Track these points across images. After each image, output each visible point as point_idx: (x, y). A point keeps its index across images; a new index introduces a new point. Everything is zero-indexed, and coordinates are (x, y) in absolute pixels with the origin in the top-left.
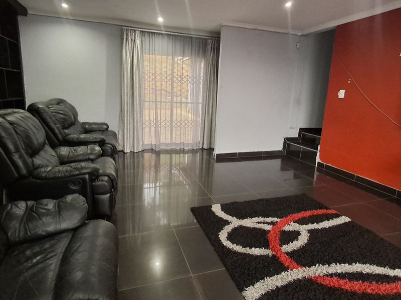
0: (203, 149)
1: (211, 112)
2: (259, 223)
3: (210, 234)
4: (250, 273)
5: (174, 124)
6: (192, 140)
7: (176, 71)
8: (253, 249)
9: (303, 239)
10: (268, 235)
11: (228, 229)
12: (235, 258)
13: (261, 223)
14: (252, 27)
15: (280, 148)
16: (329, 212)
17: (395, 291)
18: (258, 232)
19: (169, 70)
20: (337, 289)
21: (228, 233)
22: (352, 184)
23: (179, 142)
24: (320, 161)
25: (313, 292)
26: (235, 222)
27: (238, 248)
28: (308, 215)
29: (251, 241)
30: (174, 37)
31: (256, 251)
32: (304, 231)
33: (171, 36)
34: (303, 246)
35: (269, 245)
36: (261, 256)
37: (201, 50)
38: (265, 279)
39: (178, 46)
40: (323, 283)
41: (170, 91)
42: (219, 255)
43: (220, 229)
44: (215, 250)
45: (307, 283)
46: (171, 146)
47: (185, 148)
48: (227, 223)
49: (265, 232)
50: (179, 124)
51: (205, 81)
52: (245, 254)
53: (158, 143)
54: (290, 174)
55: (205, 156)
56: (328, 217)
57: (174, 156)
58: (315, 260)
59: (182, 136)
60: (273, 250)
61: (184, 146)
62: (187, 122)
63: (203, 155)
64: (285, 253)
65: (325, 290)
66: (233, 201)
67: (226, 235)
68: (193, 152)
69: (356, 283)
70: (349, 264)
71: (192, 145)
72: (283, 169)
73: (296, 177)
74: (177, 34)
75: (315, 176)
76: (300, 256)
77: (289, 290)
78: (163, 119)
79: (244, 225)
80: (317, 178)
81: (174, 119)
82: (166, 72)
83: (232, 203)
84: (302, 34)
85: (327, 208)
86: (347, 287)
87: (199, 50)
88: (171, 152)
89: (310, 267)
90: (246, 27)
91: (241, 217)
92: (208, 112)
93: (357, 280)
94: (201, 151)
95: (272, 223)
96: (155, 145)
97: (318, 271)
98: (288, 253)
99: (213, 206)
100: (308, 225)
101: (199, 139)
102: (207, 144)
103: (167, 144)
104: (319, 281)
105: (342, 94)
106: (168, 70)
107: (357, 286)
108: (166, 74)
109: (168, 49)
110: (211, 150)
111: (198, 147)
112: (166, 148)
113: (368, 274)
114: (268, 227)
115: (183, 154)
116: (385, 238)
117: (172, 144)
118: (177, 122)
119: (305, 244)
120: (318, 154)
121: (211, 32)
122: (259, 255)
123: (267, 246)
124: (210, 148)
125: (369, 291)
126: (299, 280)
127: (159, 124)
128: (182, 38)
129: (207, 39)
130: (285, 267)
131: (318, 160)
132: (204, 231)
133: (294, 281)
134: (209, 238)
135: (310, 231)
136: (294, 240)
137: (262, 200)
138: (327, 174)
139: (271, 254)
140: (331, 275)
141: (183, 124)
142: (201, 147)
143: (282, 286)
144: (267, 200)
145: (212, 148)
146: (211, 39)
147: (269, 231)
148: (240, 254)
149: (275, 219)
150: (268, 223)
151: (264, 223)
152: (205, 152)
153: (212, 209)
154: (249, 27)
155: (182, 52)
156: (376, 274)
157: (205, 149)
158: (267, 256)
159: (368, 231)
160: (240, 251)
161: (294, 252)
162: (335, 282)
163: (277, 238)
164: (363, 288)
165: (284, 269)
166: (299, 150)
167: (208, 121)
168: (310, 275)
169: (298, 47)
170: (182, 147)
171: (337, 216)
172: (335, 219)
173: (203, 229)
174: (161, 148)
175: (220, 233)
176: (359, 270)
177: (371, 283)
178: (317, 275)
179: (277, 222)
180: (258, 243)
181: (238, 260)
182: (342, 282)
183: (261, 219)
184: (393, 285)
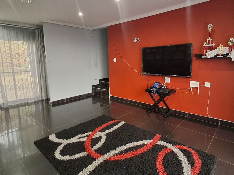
0: (42, 100)
1: (44, 76)
2: (79, 138)
3: (48, 155)
4: (74, 170)
5: (17, 87)
6: (33, 96)
7: (13, 50)
8: (76, 155)
9: (103, 140)
10: (85, 144)
11: (60, 148)
12: (65, 165)
13: (80, 138)
14: (63, 24)
15: (91, 92)
16: (115, 121)
17: (143, 151)
18: (79, 144)
19: (8, 50)
20: (119, 160)
21: (60, 150)
22: (126, 104)
23: (23, 99)
24: (111, 95)
25: (108, 167)
26: (65, 142)
27: (67, 158)
28: (106, 126)
29: (75, 151)
30: (7, 28)
31: (78, 156)
32: (103, 135)
33: (5, 27)
34: (103, 144)
35: (85, 150)
36: (81, 157)
37: (31, 36)
38: (83, 170)
39: (13, 33)
40: (113, 160)
41: (10, 62)
42: (54, 167)
43: (55, 149)
44: (52, 164)
45: (105, 163)
46: (17, 102)
47: (29, 102)
48: (59, 144)
49: (83, 143)
50: (21, 86)
51: (37, 56)
52: (71, 160)
53: (5, 102)
54: (98, 105)
55: (45, 105)
56: (115, 124)
57: (20, 108)
58: (109, 149)
59: (25, 94)
60: (87, 151)
61: (27, 100)
62: (28, 84)
63: (43, 104)
64: (94, 151)
65: (114, 163)
66: (63, 130)
67: (59, 152)
68: (36, 103)
69: (127, 153)
70: (125, 145)
71: (34, 99)
72: (94, 103)
73: (101, 106)
74: (10, 25)
75: (110, 104)
76: (102, 149)
77: (96, 171)
78: (7, 84)
79: (70, 142)
80: (111, 104)
81: (17, 83)
82: (5, 51)
83: (63, 131)
84: (93, 29)
85: (115, 120)
86: (124, 158)
87: (30, 37)
88: (18, 106)
89: (106, 154)
90: (59, 24)
91: (68, 138)
92: (43, 76)
93: (128, 152)
94: (41, 101)
95: (87, 136)
96: (3, 104)
97: (111, 154)
98: (95, 151)
99: (50, 136)
100: (106, 132)
101: (39, 94)
102: (45, 97)
103: (14, 102)
104: (111, 160)
105: (115, 60)
106: (6, 51)
107: (128, 155)
108: (6, 53)
109: (4, 36)
110: (48, 99)
111: (38, 100)
112: (13, 104)
113: (132, 147)
114: (84, 139)
115: (28, 106)
116: (139, 127)
117: (17, 101)
118: (20, 85)
119: (105, 142)
120: (109, 91)
121: (37, 25)
122: (80, 157)
123: (84, 150)
124: (47, 99)
125: (133, 156)
126: (101, 163)
127: (4, 88)
128: (15, 28)
129: (34, 30)
130: (94, 159)
131: (110, 95)
132: (44, 155)
133: (99, 165)
134: (47, 158)
135: (106, 135)
136: (99, 142)
137: (81, 124)
138: (115, 101)
139: (86, 154)
140: (117, 154)
141: (25, 86)
142: (41, 99)
143: (93, 170)
144: (84, 123)
145: (48, 98)
146: (38, 30)
147: (85, 141)
148: (68, 161)
149: (89, 133)
150: (85, 137)
151: (82, 138)
152: (44, 102)
153: (49, 138)
154: (62, 24)
155: (16, 38)
156: (135, 146)
157: (44, 100)
158: (85, 156)
159: (132, 126)
160: (68, 159)
161: (99, 148)
162: (118, 157)
163: (90, 144)
164: (130, 155)
165: (94, 160)
166: (100, 91)
167: (43, 81)
168: (107, 158)
169: (91, 36)
170: (26, 101)
171: (119, 122)
172: (118, 124)
173: (43, 153)
174: (9, 105)
175: (55, 152)
176: (129, 147)
177: (133, 151)
178: (110, 157)
179: (90, 134)
180: (79, 151)
181: (67, 165)
182: (121, 156)
183: (80, 136)
184: (142, 149)
